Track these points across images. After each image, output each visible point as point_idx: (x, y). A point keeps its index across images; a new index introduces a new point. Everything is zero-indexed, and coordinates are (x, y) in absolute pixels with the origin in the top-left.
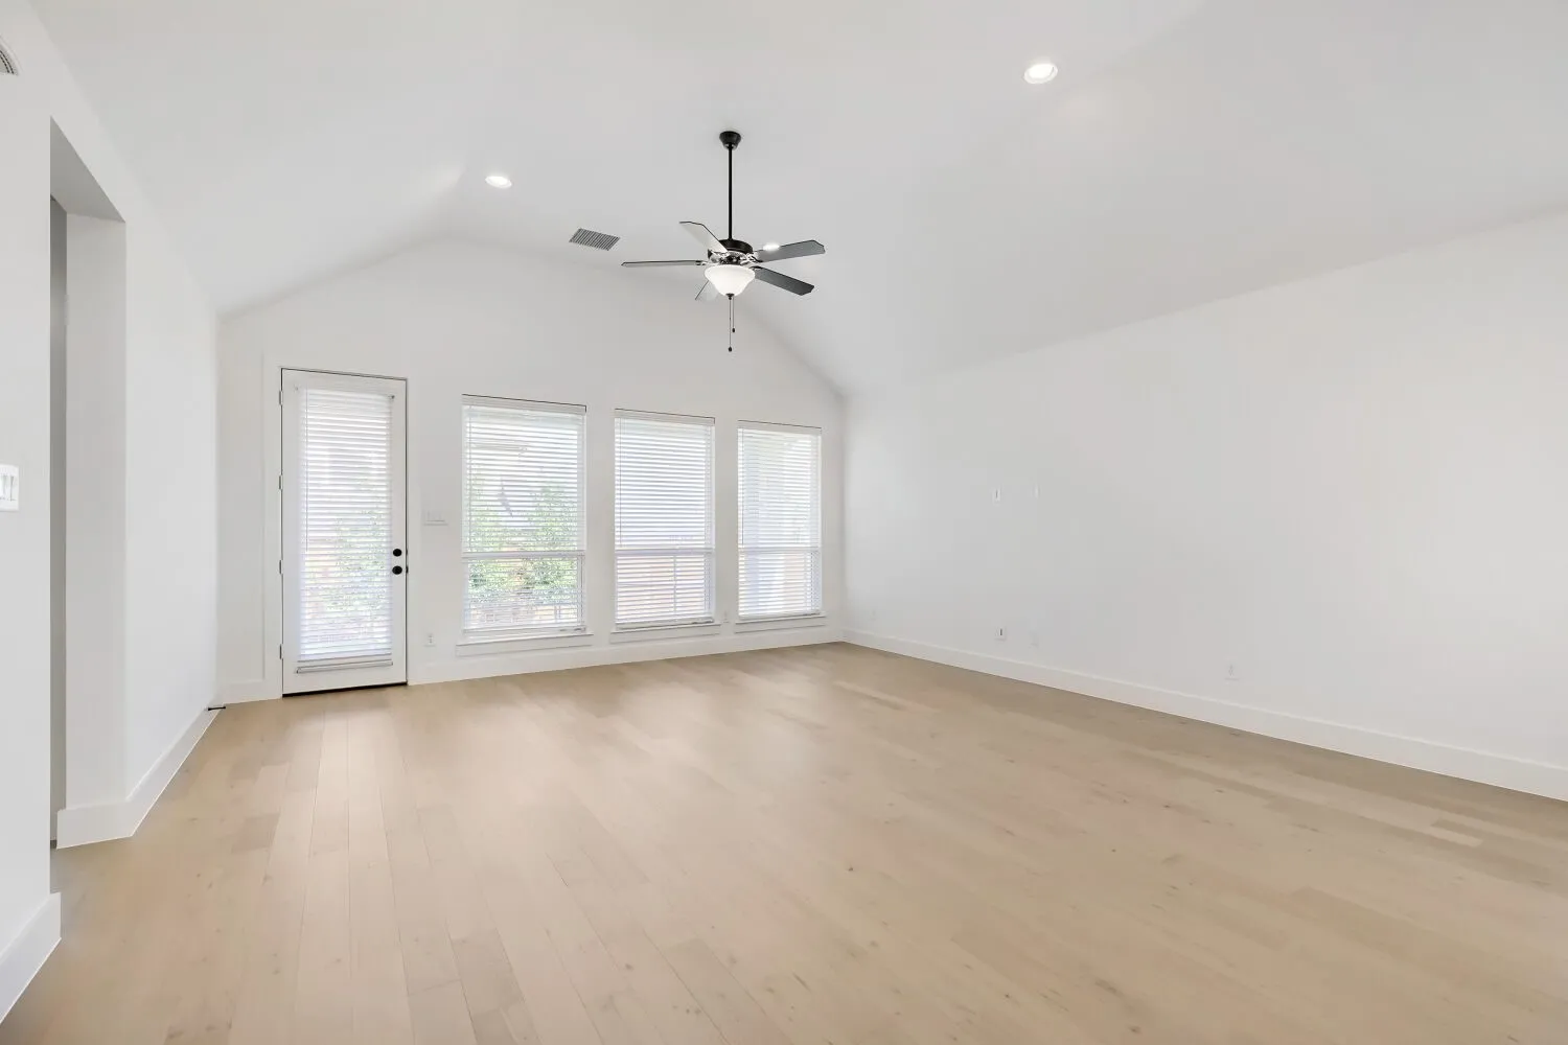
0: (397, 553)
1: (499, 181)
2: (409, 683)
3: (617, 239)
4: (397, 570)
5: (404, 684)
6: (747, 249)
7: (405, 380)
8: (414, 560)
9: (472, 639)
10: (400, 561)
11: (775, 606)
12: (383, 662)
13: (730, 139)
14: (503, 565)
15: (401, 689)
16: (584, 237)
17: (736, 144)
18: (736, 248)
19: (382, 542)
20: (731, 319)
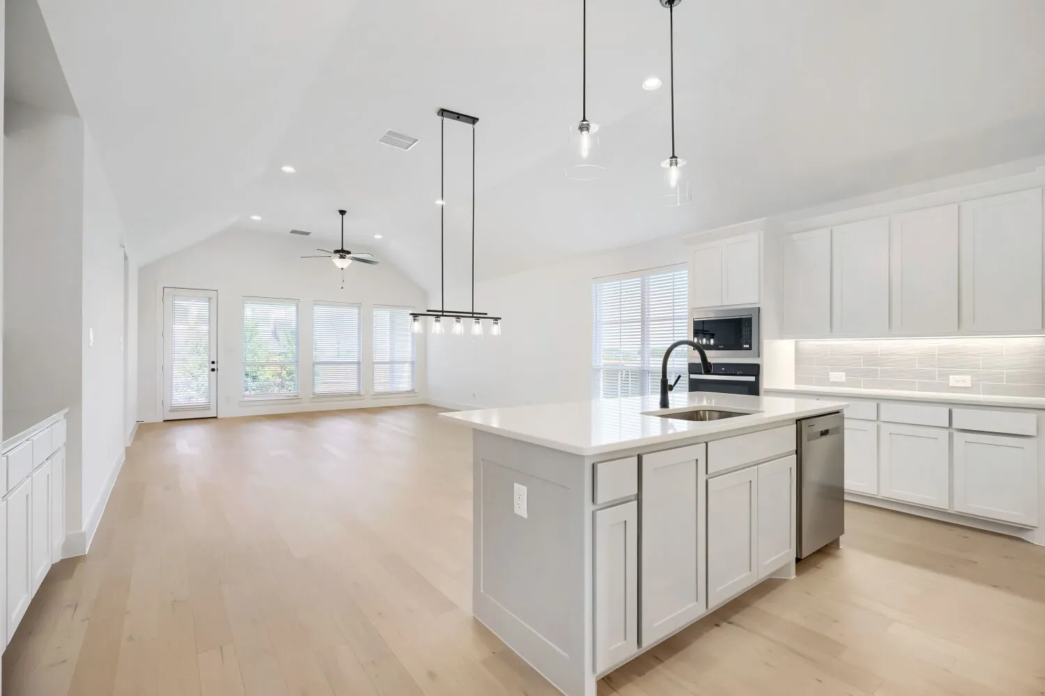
0: (213, 363)
1: (256, 218)
2: (218, 417)
3: (309, 234)
4: (213, 370)
5: (216, 417)
6: (349, 253)
7: (217, 291)
8: (221, 366)
9: (248, 399)
10: (214, 366)
12: (207, 408)
13: (342, 212)
15: (215, 419)
16: (295, 232)
17: (344, 214)
18: (342, 253)
19: (205, 358)
20: (343, 277)
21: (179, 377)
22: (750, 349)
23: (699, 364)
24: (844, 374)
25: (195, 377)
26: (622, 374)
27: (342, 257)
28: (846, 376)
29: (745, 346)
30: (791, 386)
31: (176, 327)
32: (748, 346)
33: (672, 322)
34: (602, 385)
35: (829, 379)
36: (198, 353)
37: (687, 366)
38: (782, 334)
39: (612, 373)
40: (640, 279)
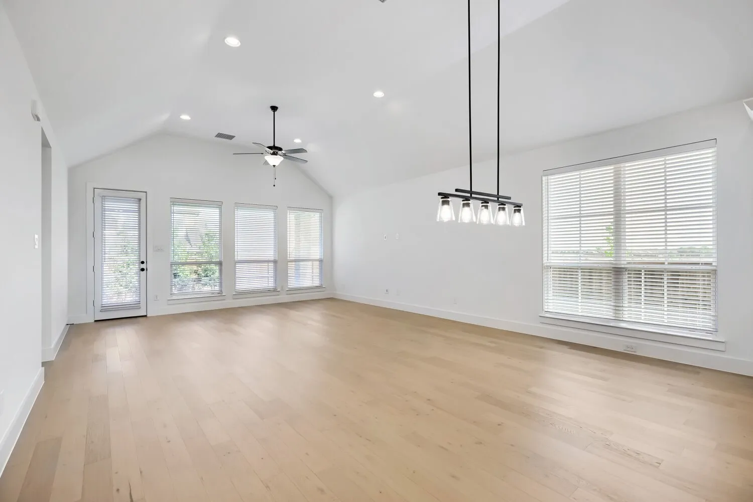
0: (143, 263)
1: (185, 117)
2: (148, 316)
3: (234, 137)
4: (143, 270)
5: (146, 316)
6: (280, 149)
7: (146, 192)
8: (150, 266)
9: (174, 297)
10: (143, 266)
11: (307, 283)
12: (136, 306)
13: (274, 109)
14: (186, 267)
15: (144, 318)
16: (220, 135)
17: (276, 110)
18: (275, 150)
19: (133, 258)
20: (275, 174)
21: (109, 275)
25: (124, 275)
26: (584, 272)
27: (274, 154)
31: (106, 232)
34: (551, 283)
36: (127, 253)
39: (567, 271)
40: (612, 167)
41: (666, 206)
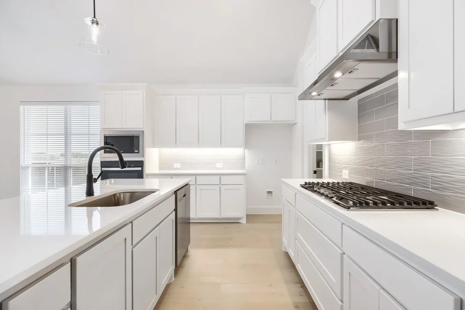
22: (138, 152)
23: (118, 161)
24: (180, 164)
26: (49, 170)
28: (181, 165)
29: (135, 151)
30: (157, 171)
32: (137, 151)
33: (88, 136)
34: (30, 177)
35: (174, 167)
37: (100, 163)
38: (154, 145)
39: (40, 170)
40: (64, 107)
41: (89, 133)
